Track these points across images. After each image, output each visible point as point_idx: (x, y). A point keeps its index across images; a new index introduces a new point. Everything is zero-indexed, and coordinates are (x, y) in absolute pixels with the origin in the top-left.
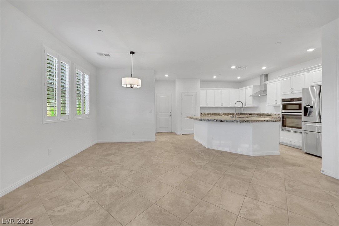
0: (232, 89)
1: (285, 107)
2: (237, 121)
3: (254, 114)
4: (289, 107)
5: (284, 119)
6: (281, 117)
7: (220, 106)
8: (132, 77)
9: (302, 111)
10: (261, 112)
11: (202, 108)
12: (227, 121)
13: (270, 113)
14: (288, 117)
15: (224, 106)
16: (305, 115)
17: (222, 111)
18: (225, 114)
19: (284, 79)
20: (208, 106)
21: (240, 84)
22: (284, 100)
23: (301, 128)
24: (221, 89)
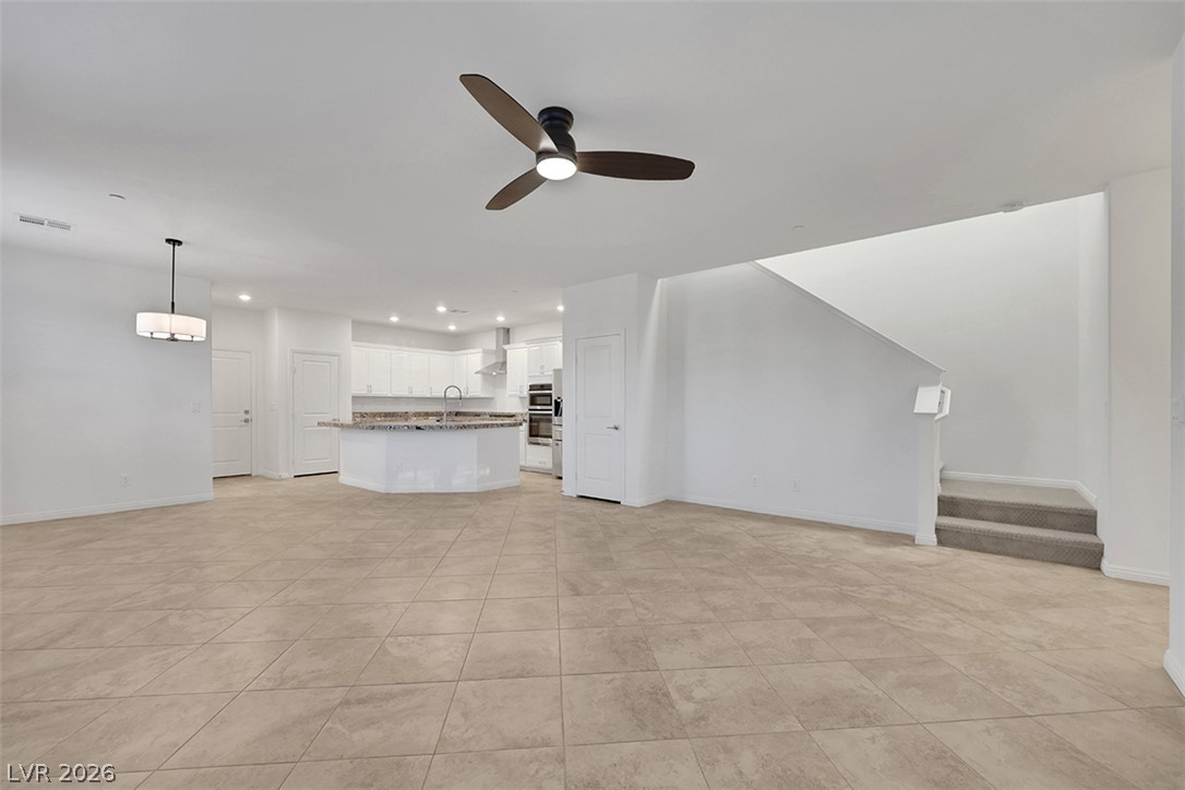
0: (435, 351)
1: (533, 400)
2: (451, 427)
3: (485, 414)
4: (539, 400)
5: (534, 424)
6: (527, 418)
7: (406, 394)
8: (173, 312)
9: (553, 407)
10: (499, 410)
11: (355, 399)
12: (431, 427)
13: (513, 412)
14: (542, 420)
15: (416, 394)
16: (556, 415)
17: (412, 409)
18: (418, 415)
19: (535, 347)
20: (374, 393)
21: (456, 342)
22: (532, 388)
23: (551, 437)
24: (410, 349)
